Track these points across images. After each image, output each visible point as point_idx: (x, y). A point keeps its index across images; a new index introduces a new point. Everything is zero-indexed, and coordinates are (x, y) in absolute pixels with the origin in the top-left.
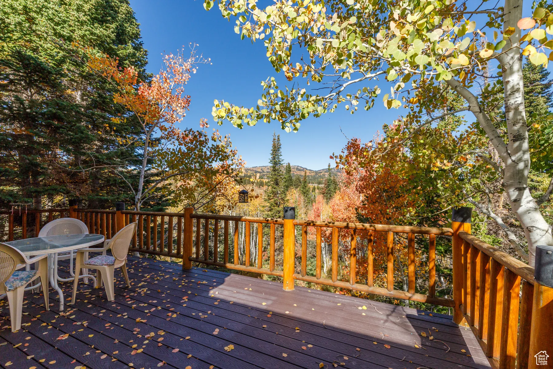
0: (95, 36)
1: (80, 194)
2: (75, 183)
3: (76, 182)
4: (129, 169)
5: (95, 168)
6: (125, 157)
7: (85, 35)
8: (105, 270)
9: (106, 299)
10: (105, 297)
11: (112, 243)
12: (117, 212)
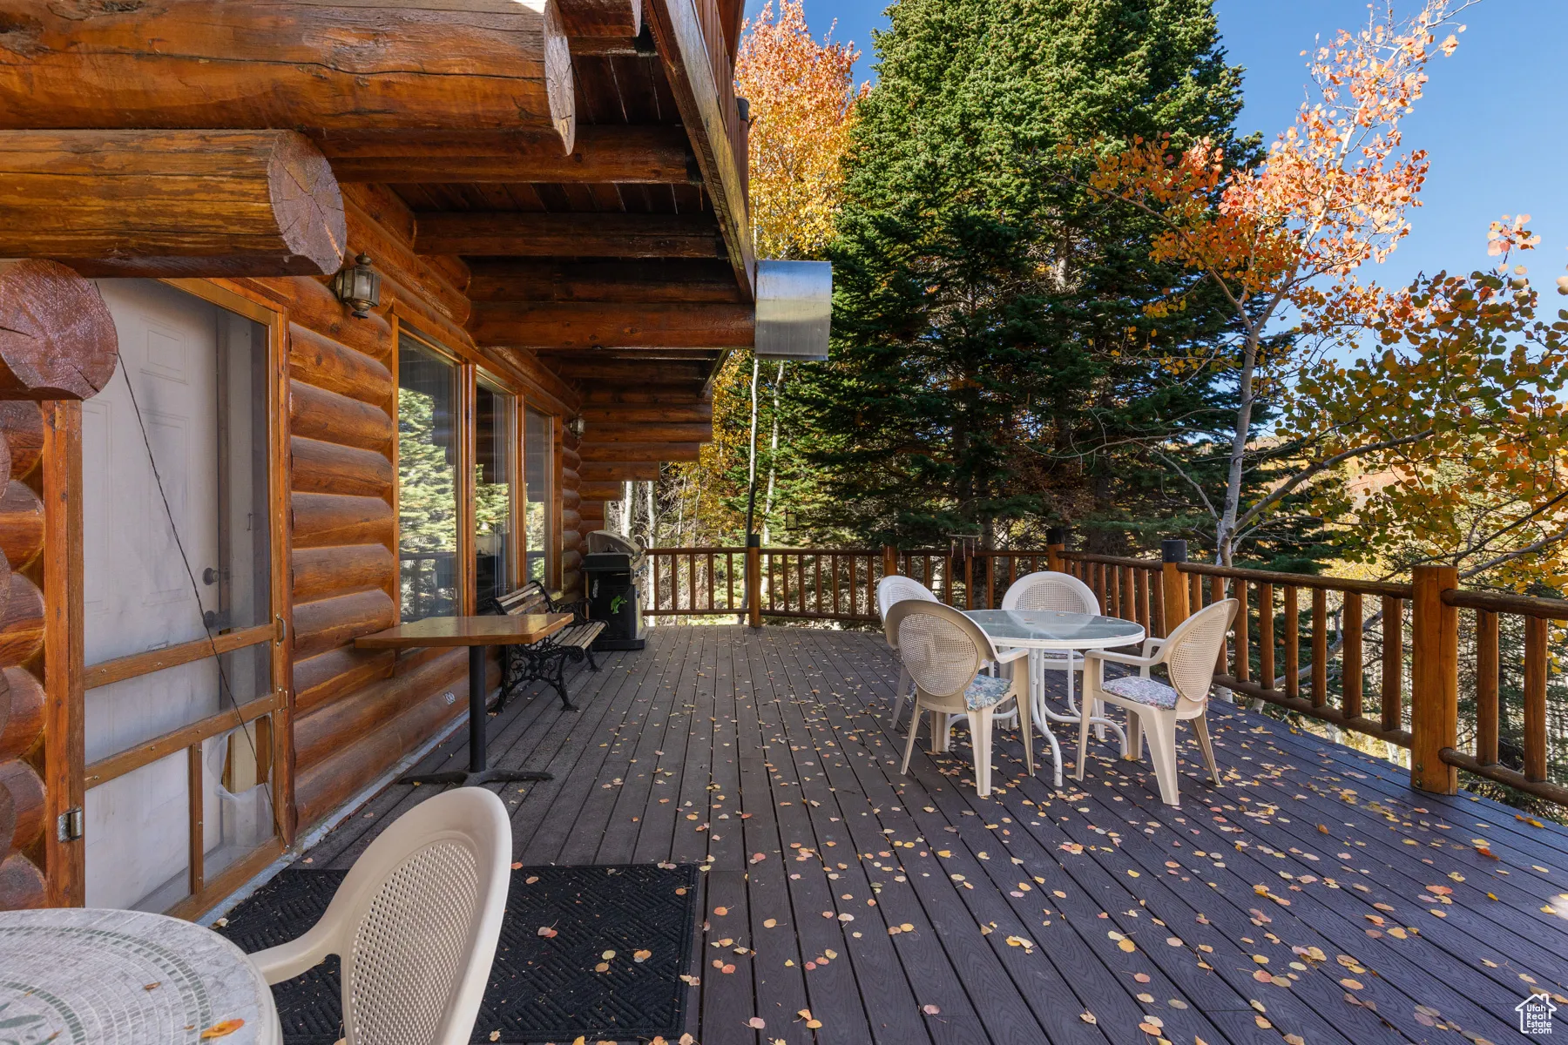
0: (1098, 104)
1: (1072, 516)
2: (1059, 488)
3: (1062, 485)
4: (1191, 441)
5: (1106, 448)
6: (1180, 408)
7: (1076, 114)
8: (1151, 715)
9: (1158, 796)
10: (1153, 788)
11: (1170, 650)
12: (1166, 566)
